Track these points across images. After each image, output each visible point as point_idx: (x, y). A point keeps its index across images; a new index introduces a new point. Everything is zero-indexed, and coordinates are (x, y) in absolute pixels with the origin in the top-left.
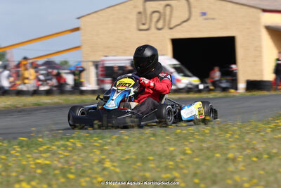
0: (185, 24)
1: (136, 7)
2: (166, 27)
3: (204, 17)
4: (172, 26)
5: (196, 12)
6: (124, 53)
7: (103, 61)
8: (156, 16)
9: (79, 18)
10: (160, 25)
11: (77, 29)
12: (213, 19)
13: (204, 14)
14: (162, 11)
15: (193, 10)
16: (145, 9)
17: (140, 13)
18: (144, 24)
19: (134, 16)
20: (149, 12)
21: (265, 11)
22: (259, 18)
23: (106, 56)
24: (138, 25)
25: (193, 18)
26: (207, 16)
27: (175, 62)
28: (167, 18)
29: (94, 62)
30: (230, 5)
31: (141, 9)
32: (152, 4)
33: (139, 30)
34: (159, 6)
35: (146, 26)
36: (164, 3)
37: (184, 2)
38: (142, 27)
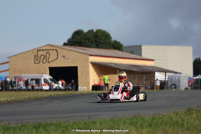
0: (55, 61)
1: (34, 53)
2: (47, 62)
3: (64, 58)
4: (50, 61)
5: (60, 56)
6: (28, 73)
7: (19, 76)
8: (42, 57)
9: (8, 58)
10: (44, 61)
11: (8, 62)
12: (68, 59)
13: (64, 56)
16: (38, 54)
17: (35, 56)
19: (32, 57)
20: (39, 56)
21: (90, 55)
22: (88, 59)
23: (21, 74)
24: (34, 61)
25: (59, 58)
26: (66, 57)
27: (51, 77)
28: (47, 58)
30: (75, 53)
31: (36, 54)
32: (41, 52)
33: (35, 63)
34: (44, 53)
35: (38, 62)
36: (46, 51)
37: (55, 51)
38: (36, 62)
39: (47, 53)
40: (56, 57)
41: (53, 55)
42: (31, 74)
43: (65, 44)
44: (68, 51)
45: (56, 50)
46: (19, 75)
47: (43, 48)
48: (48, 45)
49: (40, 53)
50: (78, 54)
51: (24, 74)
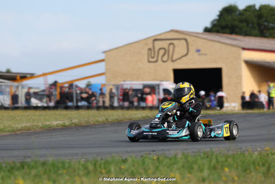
0: (183, 58)
1: (147, 44)
2: (170, 60)
3: (198, 53)
4: (174, 58)
5: (192, 49)
6: (138, 79)
7: (122, 85)
8: (162, 52)
9: (104, 52)
10: (165, 58)
11: (103, 60)
12: (206, 54)
13: (198, 51)
14: (167, 48)
15: (190, 48)
16: (154, 47)
17: (150, 49)
18: (153, 58)
19: (145, 52)
20: (157, 49)
21: (244, 49)
22: (240, 55)
23: (124, 81)
24: (148, 59)
25: (190, 54)
26: (201, 52)
28: (171, 53)
29: (114, 85)
30: (218, 44)
31: (151, 46)
32: (160, 42)
33: (149, 62)
34: (165, 44)
35: (155, 59)
36: (169, 42)
37: (184, 42)
38: (151, 60)
39: (171, 44)
40: (185, 52)
41: (180, 48)
42: (143, 80)
43: (207, 30)
44: (205, 41)
45: (186, 40)
46: (122, 83)
47: (163, 37)
48: (172, 31)
49: (158, 45)
50: (223, 46)
51: (131, 81)
